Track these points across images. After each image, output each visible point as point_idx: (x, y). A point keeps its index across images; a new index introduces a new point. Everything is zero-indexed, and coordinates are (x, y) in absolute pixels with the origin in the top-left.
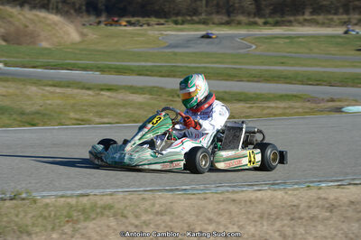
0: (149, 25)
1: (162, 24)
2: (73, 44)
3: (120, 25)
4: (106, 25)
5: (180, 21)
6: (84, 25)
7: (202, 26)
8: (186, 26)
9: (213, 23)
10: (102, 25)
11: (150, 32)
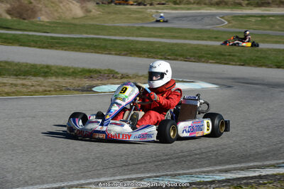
0: (151, 4)
1: (163, 4)
2: (74, 18)
3: (128, 4)
4: (116, 4)
5: (178, 2)
6: (97, 3)
7: (195, 6)
8: (182, 6)
9: (205, 4)
10: (113, 4)
11: (149, 11)
